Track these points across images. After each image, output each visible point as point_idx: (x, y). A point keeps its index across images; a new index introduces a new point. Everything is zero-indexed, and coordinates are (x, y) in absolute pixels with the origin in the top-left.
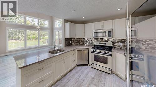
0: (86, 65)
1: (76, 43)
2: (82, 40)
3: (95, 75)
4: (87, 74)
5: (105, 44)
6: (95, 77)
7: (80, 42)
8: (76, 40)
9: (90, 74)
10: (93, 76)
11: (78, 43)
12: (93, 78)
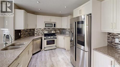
0: (40, 51)
1: (26, 34)
2: (32, 31)
3: (50, 53)
4: (45, 55)
5: (51, 32)
6: (51, 54)
7: (31, 33)
8: (26, 32)
9: (46, 54)
10: (49, 54)
11: (28, 34)
12: (50, 55)
